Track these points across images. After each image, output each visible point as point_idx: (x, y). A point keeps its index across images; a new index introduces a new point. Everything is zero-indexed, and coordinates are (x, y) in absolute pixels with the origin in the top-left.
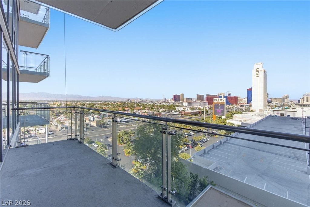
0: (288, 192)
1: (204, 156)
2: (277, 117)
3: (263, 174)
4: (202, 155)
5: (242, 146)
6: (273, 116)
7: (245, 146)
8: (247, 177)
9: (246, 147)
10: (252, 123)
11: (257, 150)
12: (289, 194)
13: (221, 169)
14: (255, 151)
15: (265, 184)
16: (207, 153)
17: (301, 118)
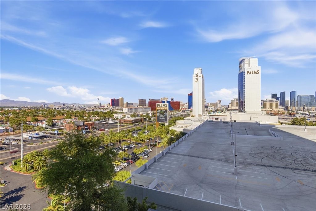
0: (221, 197)
1: (145, 173)
2: (212, 121)
3: (201, 183)
4: (142, 171)
5: (183, 155)
6: (209, 121)
7: (186, 154)
8: (187, 189)
9: (187, 156)
10: (193, 129)
11: (196, 157)
12: (221, 198)
13: (162, 184)
14: (195, 158)
15: (203, 192)
16: (149, 168)
17: (229, 122)
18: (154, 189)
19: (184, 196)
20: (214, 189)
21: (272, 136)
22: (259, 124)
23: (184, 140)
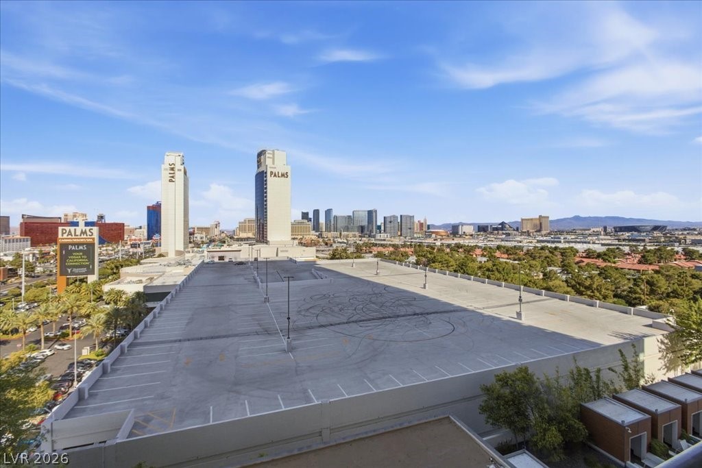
0: (279, 398)
2: (214, 263)
3: (236, 385)
5: (175, 341)
6: (207, 263)
7: (181, 338)
8: (211, 407)
9: (185, 340)
10: (179, 283)
11: (206, 338)
12: (281, 399)
13: (148, 420)
14: (203, 342)
15: (246, 402)
16: (91, 395)
17: (247, 262)
18: (127, 438)
19: (211, 423)
20: (264, 389)
21: (316, 278)
22: (295, 262)
23: (165, 309)
